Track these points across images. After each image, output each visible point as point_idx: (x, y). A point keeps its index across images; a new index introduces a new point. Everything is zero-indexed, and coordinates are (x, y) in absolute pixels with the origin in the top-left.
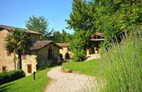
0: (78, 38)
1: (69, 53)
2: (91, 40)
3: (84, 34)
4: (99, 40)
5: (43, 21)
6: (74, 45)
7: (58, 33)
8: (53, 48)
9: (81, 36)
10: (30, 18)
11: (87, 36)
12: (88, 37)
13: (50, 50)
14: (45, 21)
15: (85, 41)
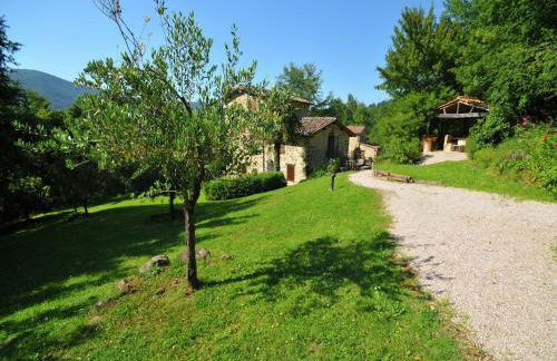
0: (405, 113)
1: (362, 147)
2: (441, 116)
3: (423, 101)
4: (463, 115)
5: (310, 74)
6: (393, 128)
7: (338, 102)
8: (337, 133)
9: (415, 107)
10: (286, 70)
11: (428, 106)
12: (431, 109)
13: (331, 138)
14: (315, 74)
15: (422, 118)
